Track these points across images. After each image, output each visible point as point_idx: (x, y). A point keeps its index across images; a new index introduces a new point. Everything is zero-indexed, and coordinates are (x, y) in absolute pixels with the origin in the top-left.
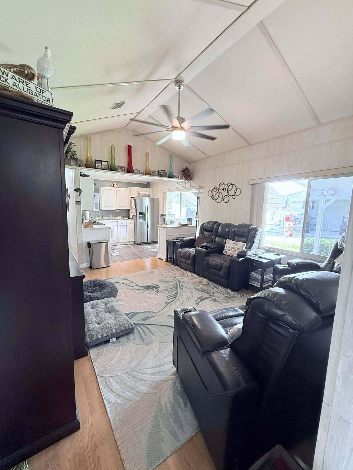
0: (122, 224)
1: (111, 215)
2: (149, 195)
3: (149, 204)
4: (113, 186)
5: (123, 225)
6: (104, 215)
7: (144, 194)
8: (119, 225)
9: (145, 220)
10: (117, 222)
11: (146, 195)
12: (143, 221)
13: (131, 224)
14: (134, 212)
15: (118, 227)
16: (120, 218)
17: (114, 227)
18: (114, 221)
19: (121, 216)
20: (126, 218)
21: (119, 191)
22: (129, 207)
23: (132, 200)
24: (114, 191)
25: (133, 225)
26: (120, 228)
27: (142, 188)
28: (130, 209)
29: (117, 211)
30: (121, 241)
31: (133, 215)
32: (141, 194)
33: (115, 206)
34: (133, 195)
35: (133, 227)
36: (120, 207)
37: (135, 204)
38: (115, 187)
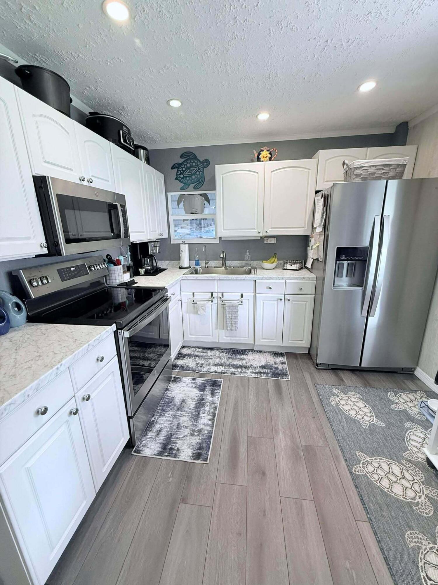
0: (270, 288)
1: (248, 253)
2: (399, 169)
3: (390, 210)
4: (259, 159)
5: (273, 290)
7: (372, 170)
8: (259, 291)
9: (362, 282)
10: (253, 282)
11: (385, 170)
12: (351, 285)
13: (301, 289)
14: (318, 246)
15: (255, 296)
16: (274, 265)
17: (242, 297)
18: (243, 279)
19: (276, 259)
20: (291, 265)
21: (272, 172)
22: (306, 228)
23: (317, 202)
24: (257, 173)
25: (310, 293)
26: (263, 300)
27: (369, 149)
28: (309, 235)
29: (269, 242)
30: (262, 340)
31: (315, 258)
32: (360, 168)
33: (256, 228)
34: (327, 181)
35: (308, 303)
36: (272, 228)
37: (325, 216)
38: (264, 159)
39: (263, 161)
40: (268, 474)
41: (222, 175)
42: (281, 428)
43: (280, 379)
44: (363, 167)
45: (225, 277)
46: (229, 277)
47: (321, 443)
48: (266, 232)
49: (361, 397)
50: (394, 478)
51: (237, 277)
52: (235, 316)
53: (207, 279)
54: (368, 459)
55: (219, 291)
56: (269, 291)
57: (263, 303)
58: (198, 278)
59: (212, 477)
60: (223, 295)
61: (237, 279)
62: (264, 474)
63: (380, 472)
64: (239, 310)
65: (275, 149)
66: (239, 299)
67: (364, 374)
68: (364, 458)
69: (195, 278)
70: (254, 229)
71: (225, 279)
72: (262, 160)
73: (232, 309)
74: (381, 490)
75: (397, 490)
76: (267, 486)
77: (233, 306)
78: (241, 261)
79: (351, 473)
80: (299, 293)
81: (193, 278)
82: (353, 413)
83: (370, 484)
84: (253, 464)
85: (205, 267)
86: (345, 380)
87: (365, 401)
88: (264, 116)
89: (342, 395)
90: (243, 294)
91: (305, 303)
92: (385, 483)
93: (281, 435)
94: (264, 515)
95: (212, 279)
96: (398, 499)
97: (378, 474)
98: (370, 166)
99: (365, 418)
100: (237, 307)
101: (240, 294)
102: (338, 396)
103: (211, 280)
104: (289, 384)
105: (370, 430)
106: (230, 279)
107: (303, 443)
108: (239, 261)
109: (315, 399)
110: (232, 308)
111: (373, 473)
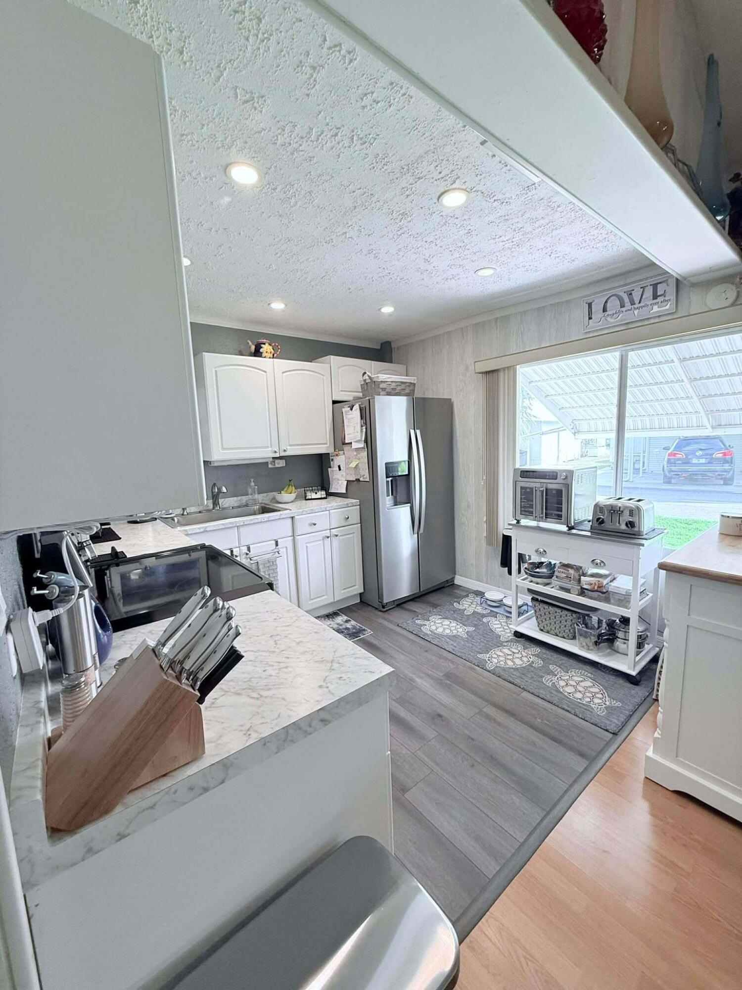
0: (315, 524)
1: (253, 484)
4: (257, 353)
5: (318, 527)
6: (224, 490)
8: (299, 531)
10: (290, 520)
11: (403, 386)
13: (347, 518)
14: (357, 464)
15: (294, 540)
16: (293, 496)
17: (277, 545)
18: (277, 518)
19: (294, 488)
20: (316, 493)
21: (283, 373)
22: (328, 445)
23: (346, 414)
24: (265, 372)
25: (355, 522)
26: (306, 543)
27: (373, 362)
28: (329, 454)
29: (277, 466)
30: (310, 602)
31: (353, 478)
32: (384, 382)
33: (269, 446)
34: (342, 391)
35: (355, 534)
36: (290, 445)
37: (364, 430)
38: (267, 354)
39: (265, 357)
40: (442, 713)
41: (215, 368)
42: (411, 675)
43: (362, 637)
44: (387, 382)
45: (251, 520)
46: (257, 519)
47: (452, 666)
48: (285, 451)
49: (440, 617)
50: (511, 657)
51: (269, 517)
52: (274, 577)
53: (224, 527)
54: (488, 656)
55: (243, 544)
56: (314, 528)
57: (307, 547)
58: (208, 529)
59: (404, 752)
60: (249, 549)
61: (270, 519)
62: (440, 716)
63: (501, 659)
64: (278, 565)
65: (277, 344)
66: (273, 550)
67: (424, 598)
68: (486, 657)
69: (202, 530)
70: (268, 447)
71: (252, 522)
72: (264, 355)
73: (268, 567)
74: (512, 668)
75: (518, 662)
76: (453, 722)
77: (269, 562)
78: (240, 498)
79: (489, 671)
80: (344, 524)
81: (198, 531)
82: (448, 631)
83: (504, 669)
84: (424, 716)
85: (183, 515)
86: (416, 610)
87: (446, 618)
88: (278, 306)
89: (427, 623)
90: (279, 541)
91: (351, 535)
92: (510, 663)
93: (419, 680)
94: (472, 739)
95: (231, 526)
96: (523, 667)
97: (502, 661)
98: (392, 382)
99: (459, 630)
100: (275, 561)
101: (274, 542)
102: (426, 625)
103: (223, 529)
104: (374, 635)
105: (470, 637)
106: (259, 520)
107: (441, 674)
108: (236, 498)
109: (412, 637)
110: (268, 565)
111: (499, 662)
